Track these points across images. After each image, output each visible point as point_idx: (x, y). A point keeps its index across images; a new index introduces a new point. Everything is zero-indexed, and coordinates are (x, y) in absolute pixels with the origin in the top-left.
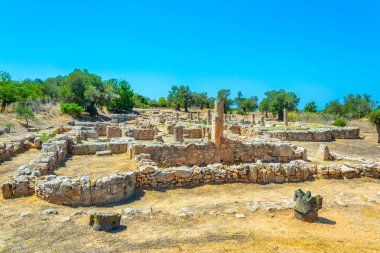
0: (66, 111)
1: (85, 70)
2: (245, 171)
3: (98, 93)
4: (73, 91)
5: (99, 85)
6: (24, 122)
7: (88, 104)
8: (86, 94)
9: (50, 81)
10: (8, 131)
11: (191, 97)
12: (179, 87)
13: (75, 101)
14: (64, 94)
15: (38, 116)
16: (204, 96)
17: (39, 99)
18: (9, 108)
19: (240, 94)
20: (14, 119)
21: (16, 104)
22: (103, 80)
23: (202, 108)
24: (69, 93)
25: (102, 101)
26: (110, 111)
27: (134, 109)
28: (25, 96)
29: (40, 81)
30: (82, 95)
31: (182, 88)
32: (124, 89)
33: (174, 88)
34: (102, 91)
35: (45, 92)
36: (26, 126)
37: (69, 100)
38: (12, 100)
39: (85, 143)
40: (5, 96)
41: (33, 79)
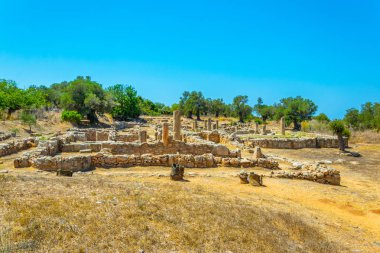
0: (65, 118)
1: (88, 77)
2: (165, 159)
3: (97, 101)
4: (74, 98)
5: (99, 93)
6: (28, 128)
7: (88, 112)
8: (86, 101)
9: (55, 87)
10: (14, 135)
11: (204, 104)
12: (190, 92)
13: (76, 108)
14: (65, 101)
15: (40, 123)
16: (219, 102)
17: (42, 107)
18: (14, 115)
19: (260, 100)
20: (19, 126)
21: (21, 111)
22: (103, 88)
23: (217, 116)
24: (70, 101)
25: (102, 109)
26: (115, 118)
27: (142, 117)
28: (30, 104)
29: (44, 88)
30: (82, 103)
31: (194, 94)
32: (130, 95)
33: (186, 94)
34: (102, 99)
35: (48, 99)
36: (29, 132)
37: (70, 108)
38: (18, 108)
39: (72, 143)
40: (11, 103)
41: (39, 86)
